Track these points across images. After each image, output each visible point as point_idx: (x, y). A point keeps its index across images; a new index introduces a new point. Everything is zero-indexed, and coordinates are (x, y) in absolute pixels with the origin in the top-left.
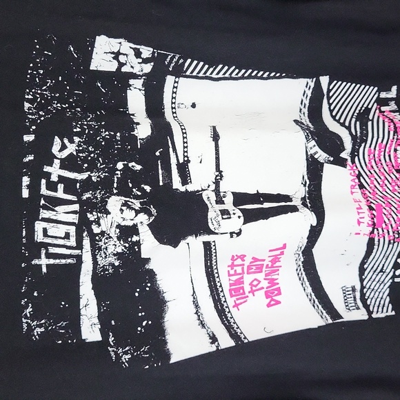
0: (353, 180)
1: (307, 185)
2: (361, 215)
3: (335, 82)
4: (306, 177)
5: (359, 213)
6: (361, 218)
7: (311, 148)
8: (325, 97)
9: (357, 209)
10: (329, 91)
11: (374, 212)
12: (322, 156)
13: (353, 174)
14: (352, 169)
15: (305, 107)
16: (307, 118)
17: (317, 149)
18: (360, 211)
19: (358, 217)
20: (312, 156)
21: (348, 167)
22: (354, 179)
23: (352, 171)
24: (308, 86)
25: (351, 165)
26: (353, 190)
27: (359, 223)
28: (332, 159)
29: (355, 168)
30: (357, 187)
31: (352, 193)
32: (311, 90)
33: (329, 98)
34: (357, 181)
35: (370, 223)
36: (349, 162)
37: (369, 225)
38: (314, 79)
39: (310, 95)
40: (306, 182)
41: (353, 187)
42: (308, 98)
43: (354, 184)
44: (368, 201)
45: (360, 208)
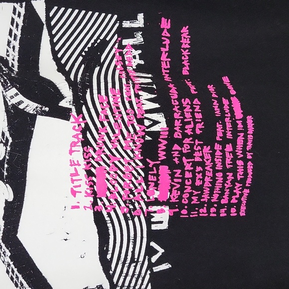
0: (75, 136)
1: (9, 144)
2: (76, 183)
3: (56, 8)
4: (7, 134)
5: (73, 181)
6: (75, 187)
7: (12, 97)
8: (45, 26)
9: (72, 175)
10: (49, 19)
11: (94, 178)
12: (30, 106)
13: (77, 128)
14: (77, 121)
15: (15, 39)
16: (16, 54)
17: (20, 97)
18: (74, 178)
19: (72, 185)
20: (15, 107)
21: (72, 119)
22: (77, 135)
23: (76, 125)
24: (17, 13)
25: (76, 116)
26: (73, 149)
27: (74, 193)
28: (47, 109)
29: (81, 120)
30: (80, 144)
31: (71, 152)
32: (22, 18)
33: (50, 29)
34: (81, 136)
35: (89, 191)
36: (74, 112)
37: (88, 195)
38: (24, 4)
39: (21, 24)
40: (7, 140)
41: (73, 144)
42: (20, 28)
43: (76, 140)
44: (88, 163)
45: (76, 174)
